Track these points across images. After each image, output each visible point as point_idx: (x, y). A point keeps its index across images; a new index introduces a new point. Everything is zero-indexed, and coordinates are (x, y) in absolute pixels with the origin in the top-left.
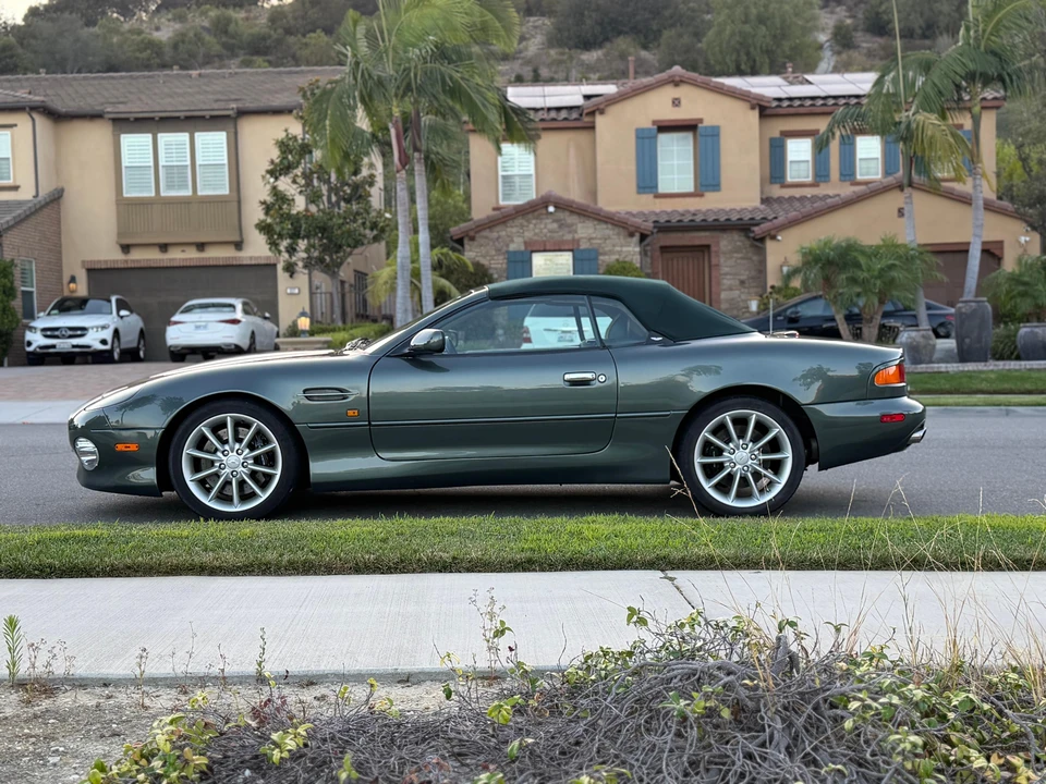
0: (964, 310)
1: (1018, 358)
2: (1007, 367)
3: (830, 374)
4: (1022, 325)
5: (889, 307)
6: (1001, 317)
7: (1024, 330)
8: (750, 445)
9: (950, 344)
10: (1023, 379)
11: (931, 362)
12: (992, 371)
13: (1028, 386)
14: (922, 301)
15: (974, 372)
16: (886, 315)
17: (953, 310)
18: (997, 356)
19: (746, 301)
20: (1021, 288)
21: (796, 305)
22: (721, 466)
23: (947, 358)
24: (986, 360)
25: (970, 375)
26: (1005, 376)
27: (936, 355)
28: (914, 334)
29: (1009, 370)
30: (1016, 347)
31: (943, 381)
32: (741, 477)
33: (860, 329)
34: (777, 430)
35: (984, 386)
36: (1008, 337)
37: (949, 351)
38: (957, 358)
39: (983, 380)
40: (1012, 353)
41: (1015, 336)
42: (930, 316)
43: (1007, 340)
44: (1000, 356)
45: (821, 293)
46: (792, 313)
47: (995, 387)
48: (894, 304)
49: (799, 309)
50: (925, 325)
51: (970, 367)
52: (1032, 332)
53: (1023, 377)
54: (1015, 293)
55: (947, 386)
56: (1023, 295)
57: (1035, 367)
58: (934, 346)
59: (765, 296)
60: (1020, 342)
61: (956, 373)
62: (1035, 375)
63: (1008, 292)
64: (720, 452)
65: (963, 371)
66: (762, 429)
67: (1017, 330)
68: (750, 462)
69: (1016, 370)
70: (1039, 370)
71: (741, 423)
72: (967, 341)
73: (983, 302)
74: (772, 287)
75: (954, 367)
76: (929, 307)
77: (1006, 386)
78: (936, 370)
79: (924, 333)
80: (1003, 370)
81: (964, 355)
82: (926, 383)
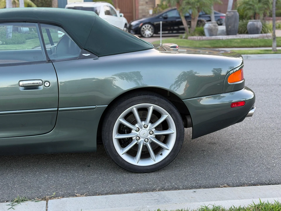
0: (229, 15)
1: (247, 33)
2: (244, 37)
3: (196, 75)
4: (249, 21)
5: (201, 13)
6: (242, 17)
7: (250, 23)
8: (150, 125)
9: (223, 28)
10: (250, 42)
11: (216, 35)
12: (239, 39)
13: (252, 45)
14: (213, 11)
15: (232, 39)
16: (200, 16)
17: (225, 15)
18: (240, 32)
19: (148, 10)
20: (249, 7)
21: (166, 12)
22: (130, 140)
23: (222, 34)
24: (236, 34)
25: (231, 41)
26: (243, 41)
27: (219, 32)
28: (211, 24)
29: (245, 38)
30: (246, 29)
31: (221, 43)
32: (143, 146)
33: (190, 22)
34: (166, 116)
35: (236, 45)
36: (244, 25)
37: (223, 31)
38: (226, 34)
39: (236, 42)
40: (245, 31)
41: (246, 25)
42: (216, 17)
43: (243, 26)
44: (241, 33)
45: (176, 7)
46: (165, 15)
47: (240, 45)
48: (202, 12)
49: (168, 13)
50: (214, 20)
51: (230, 37)
52: (253, 24)
53: (250, 41)
54: (246, 9)
55: (223, 45)
56: (250, 9)
57: (254, 37)
58: (217, 29)
59: (155, 8)
60: (248, 27)
61: (226, 40)
62: (254, 40)
63: (244, 8)
64: (129, 131)
65: (228, 39)
66: (157, 115)
67: (247, 23)
68: (149, 136)
69: (247, 38)
70: (255, 38)
71: (143, 111)
72: (230, 27)
73: (236, 12)
74: (158, 5)
75: (225, 37)
76: (215, 13)
77: (244, 45)
78: (218, 39)
79: (214, 24)
80: (242, 38)
81: (228, 33)
82: (215, 44)
